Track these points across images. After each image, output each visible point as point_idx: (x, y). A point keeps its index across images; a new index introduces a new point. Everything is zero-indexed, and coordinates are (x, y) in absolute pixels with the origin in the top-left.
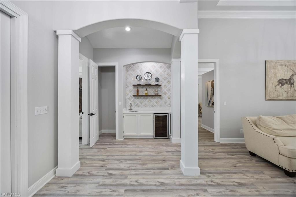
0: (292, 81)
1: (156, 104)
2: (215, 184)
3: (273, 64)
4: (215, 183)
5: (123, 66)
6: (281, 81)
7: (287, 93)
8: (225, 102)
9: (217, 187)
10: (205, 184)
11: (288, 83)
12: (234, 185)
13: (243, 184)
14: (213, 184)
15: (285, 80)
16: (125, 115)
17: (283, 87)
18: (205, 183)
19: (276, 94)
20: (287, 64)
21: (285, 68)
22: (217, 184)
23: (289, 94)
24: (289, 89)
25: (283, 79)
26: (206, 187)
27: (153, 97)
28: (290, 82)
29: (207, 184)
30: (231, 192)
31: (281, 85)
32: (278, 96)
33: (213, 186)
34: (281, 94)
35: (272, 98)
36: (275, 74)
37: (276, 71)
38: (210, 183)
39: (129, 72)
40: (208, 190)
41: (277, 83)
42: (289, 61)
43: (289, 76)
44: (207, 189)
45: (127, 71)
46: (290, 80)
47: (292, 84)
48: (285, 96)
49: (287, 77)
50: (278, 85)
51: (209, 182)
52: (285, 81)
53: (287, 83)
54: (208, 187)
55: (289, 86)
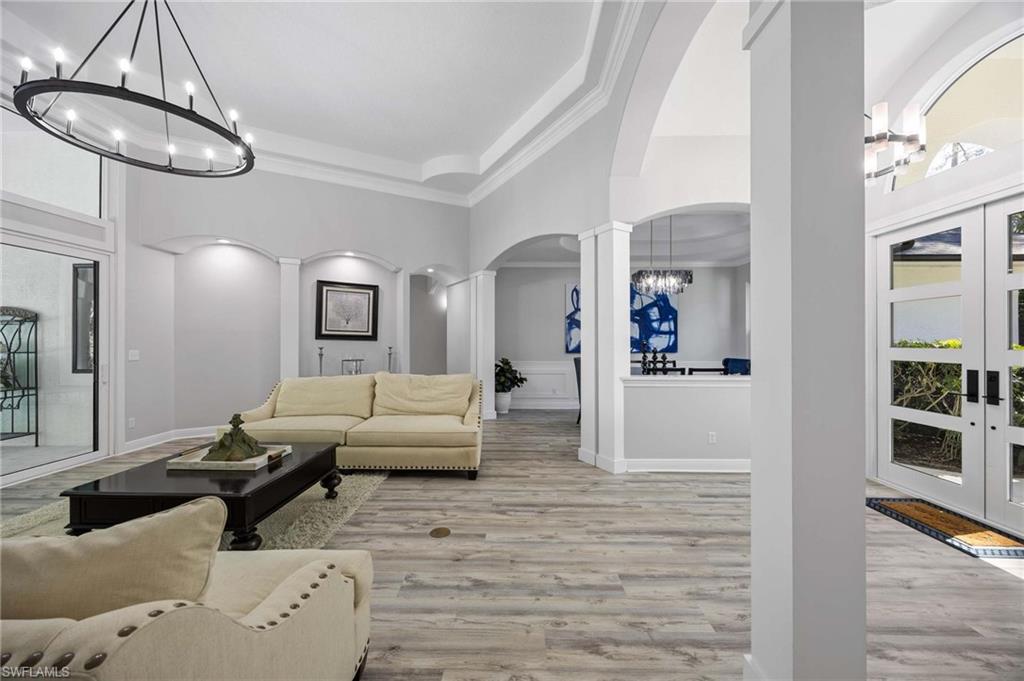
2: (682, 649)
4: (681, 653)
9: (680, 637)
10: (722, 649)
12: (617, 643)
13: (585, 648)
14: (691, 651)
18: (721, 654)
22: (677, 649)
26: (717, 637)
29: (712, 650)
30: (642, 623)
33: (694, 640)
38: (701, 653)
40: (711, 627)
44: (713, 631)
51: (706, 658)
54: (711, 638)
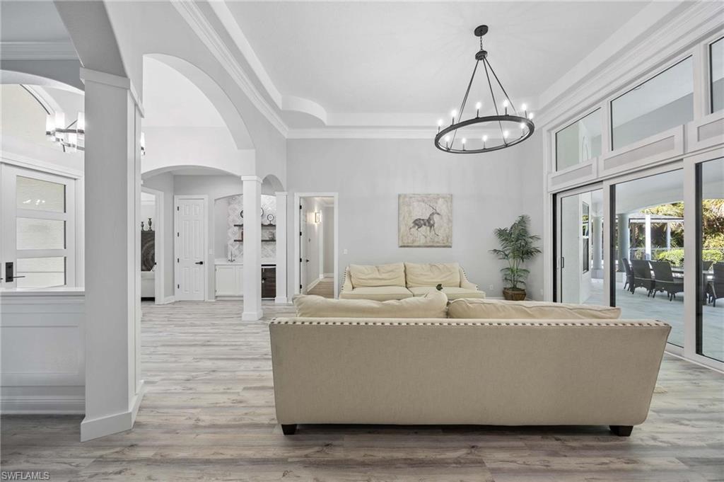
0: (432, 222)
1: (271, 252)
3: (407, 199)
5: (215, 200)
6: (417, 222)
7: (426, 237)
8: (346, 250)
11: (427, 224)
15: (423, 220)
16: (217, 268)
17: (419, 229)
19: (411, 238)
20: (425, 199)
21: (423, 204)
23: (428, 238)
24: (428, 232)
25: (420, 219)
27: (268, 243)
28: (429, 223)
31: (417, 227)
32: (414, 241)
34: (418, 239)
35: (406, 245)
36: (410, 212)
37: (411, 208)
39: (232, 206)
41: (413, 225)
42: (427, 196)
43: (428, 216)
45: (229, 204)
46: (429, 220)
47: (431, 226)
48: (422, 241)
49: (426, 217)
50: (414, 227)
52: (422, 222)
53: (425, 225)
55: (428, 228)
